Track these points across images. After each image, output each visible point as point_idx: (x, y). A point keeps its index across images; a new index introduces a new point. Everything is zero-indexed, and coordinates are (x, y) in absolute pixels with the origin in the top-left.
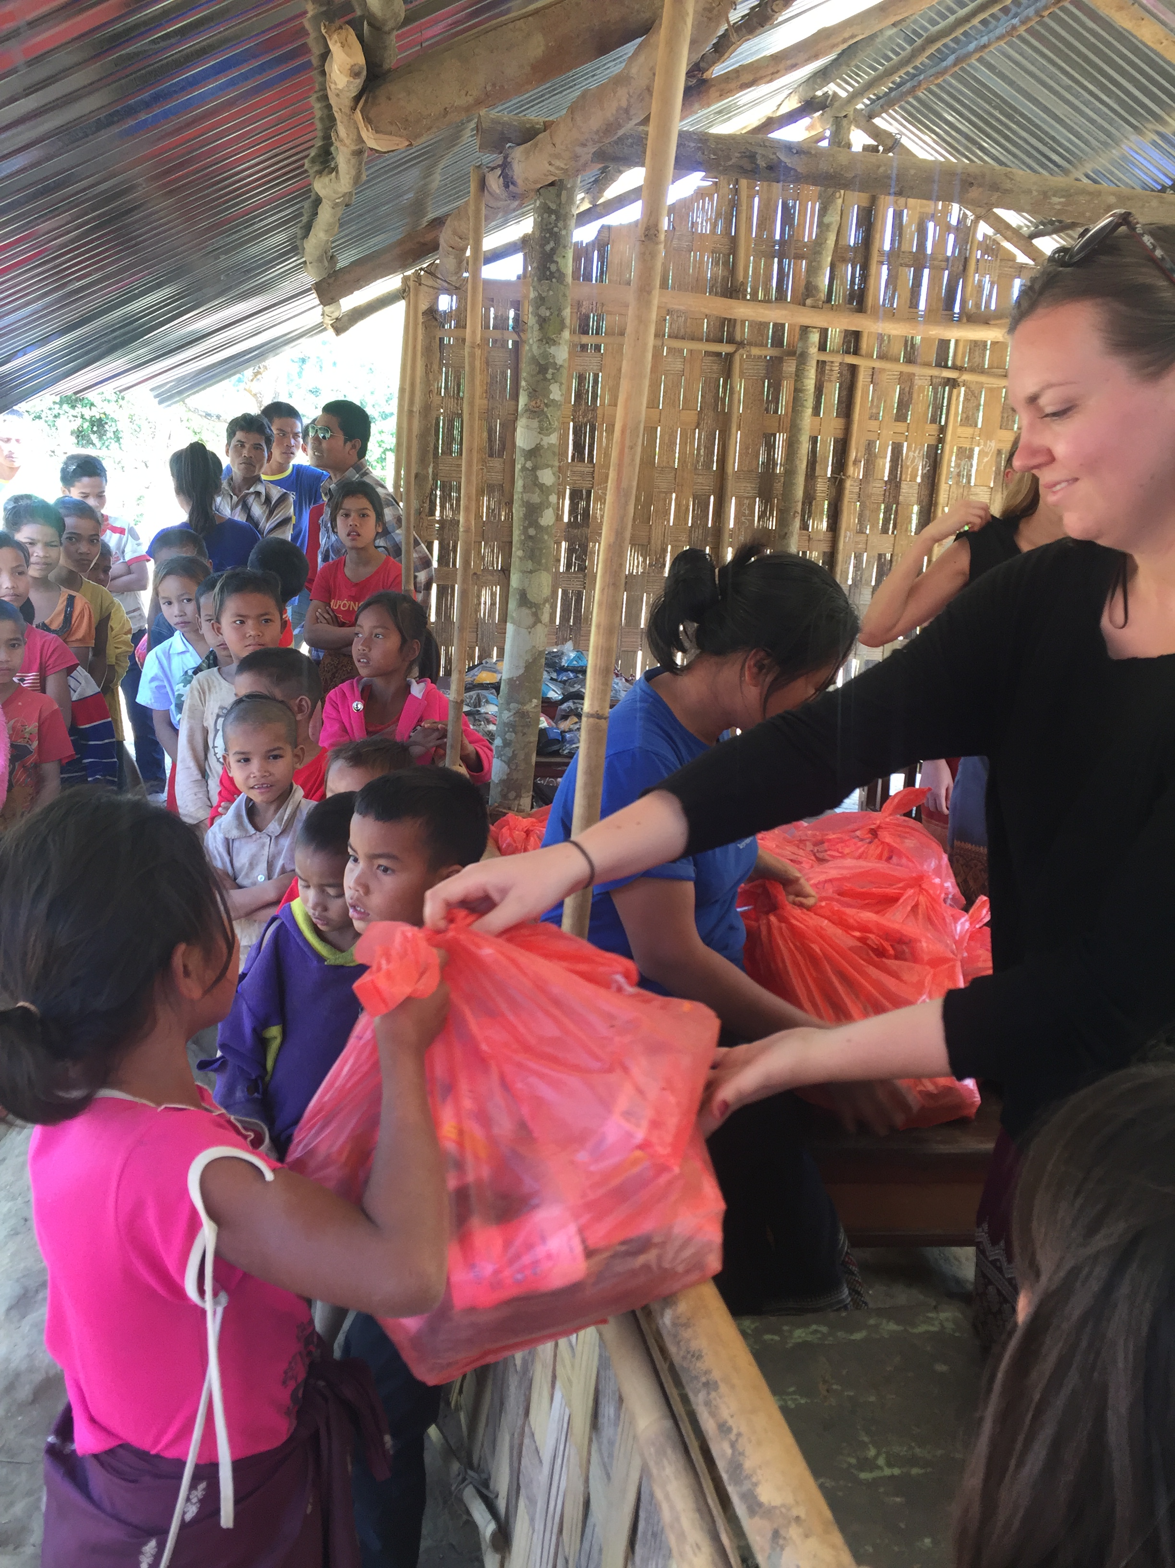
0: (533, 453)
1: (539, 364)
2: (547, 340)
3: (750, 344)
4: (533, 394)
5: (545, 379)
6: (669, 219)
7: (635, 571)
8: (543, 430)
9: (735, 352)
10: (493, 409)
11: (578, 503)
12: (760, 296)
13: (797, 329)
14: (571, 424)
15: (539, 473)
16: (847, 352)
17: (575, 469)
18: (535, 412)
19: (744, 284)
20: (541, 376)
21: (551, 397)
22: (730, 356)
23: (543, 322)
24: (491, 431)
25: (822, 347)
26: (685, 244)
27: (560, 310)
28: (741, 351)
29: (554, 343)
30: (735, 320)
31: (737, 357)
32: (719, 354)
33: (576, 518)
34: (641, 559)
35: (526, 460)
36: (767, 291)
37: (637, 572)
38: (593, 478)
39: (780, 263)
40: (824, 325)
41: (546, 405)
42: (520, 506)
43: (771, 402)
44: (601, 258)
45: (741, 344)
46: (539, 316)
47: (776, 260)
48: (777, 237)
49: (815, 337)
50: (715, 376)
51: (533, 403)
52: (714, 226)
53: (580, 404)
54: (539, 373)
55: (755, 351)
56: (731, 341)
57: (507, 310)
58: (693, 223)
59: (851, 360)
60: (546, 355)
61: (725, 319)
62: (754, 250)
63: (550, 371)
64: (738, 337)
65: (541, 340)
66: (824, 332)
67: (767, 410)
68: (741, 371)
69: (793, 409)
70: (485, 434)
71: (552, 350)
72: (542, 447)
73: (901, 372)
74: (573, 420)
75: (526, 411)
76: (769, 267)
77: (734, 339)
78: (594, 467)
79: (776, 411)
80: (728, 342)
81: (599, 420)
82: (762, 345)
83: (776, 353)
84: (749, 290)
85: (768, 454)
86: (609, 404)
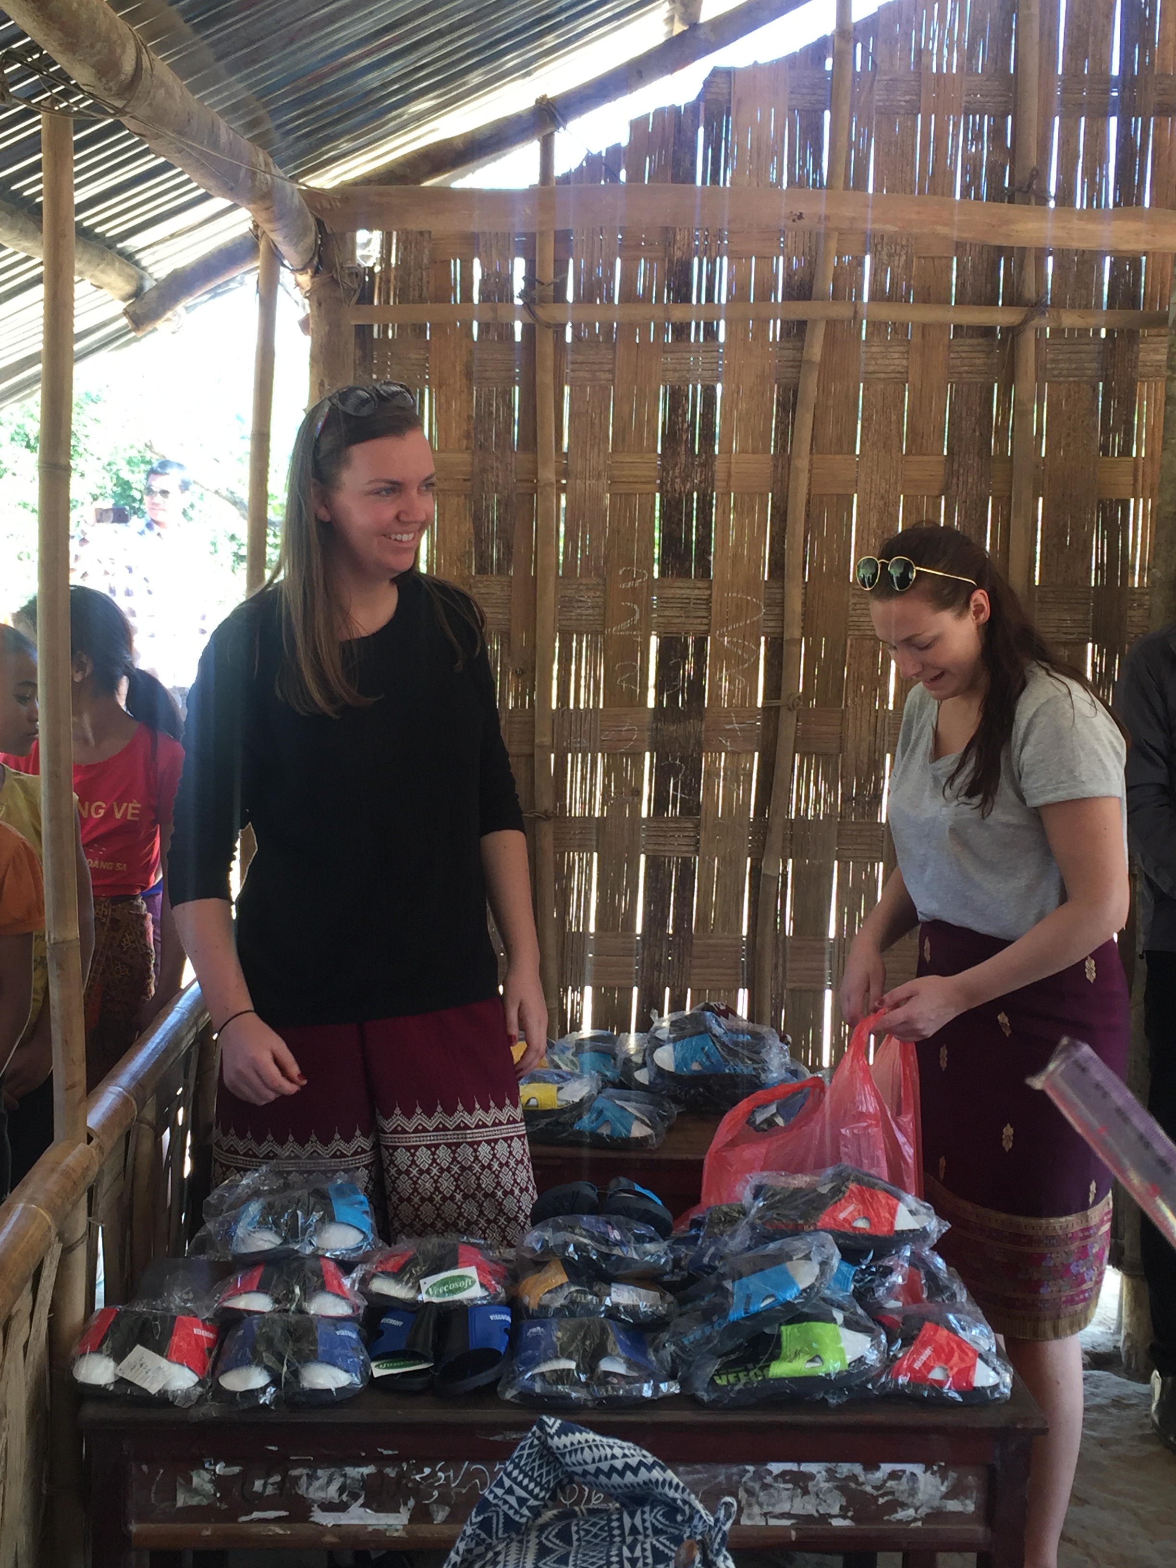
3: (1058, 304)
6: (865, 48)
7: (811, 813)
9: (1024, 322)
10: (483, 471)
11: (677, 668)
12: (1080, 202)
13: (1170, 263)
14: (658, 495)
17: (669, 593)
19: (1041, 173)
22: (1013, 332)
24: (478, 520)
26: (902, 99)
28: (1036, 322)
30: (1023, 250)
31: (1029, 336)
32: (987, 332)
33: (673, 699)
34: (822, 787)
36: (1094, 189)
37: (817, 815)
38: (709, 610)
39: (1124, 126)
43: (1115, 430)
44: (713, 141)
45: (1037, 306)
47: (1113, 121)
48: (1115, 71)
50: (980, 379)
52: (970, 56)
53: (676, 454)
55: (1070, 319)
56: (1013, 300)
57: (507, 259)
58: (919, 52)
61: (1000, 250)
62: (1063, 103)
64: (1030, 292)
67: (1105, 449)
68: (1040, 366)
69: (1165, 441)
70: (467, 527)
74: (661, 488)
76: (1097, 137)
77: (1020, 295)
78: (710, 588)
79: (1126, 451)
80: (1010, 302)
81: (719, 484)
82: (1087, 306)
83: (1122, 317)
84: (1053, 190)
85: (1112, 546)
86: (743, 451)
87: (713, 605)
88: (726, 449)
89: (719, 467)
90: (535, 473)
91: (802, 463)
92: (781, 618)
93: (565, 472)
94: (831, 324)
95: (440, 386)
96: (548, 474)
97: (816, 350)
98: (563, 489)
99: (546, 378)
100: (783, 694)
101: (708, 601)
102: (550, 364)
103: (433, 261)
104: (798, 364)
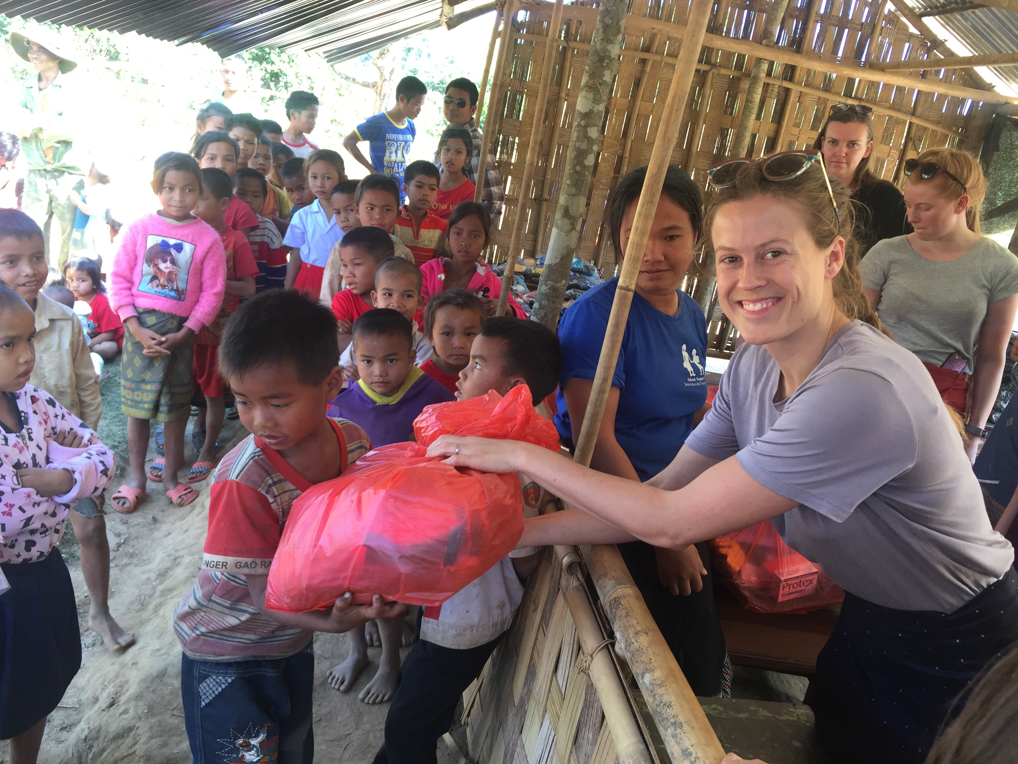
0: (588, 116)
1: (600, 56)
2: (607, 40)
3: (720, 66)
4: (592, 75)
5: (602, 66)
8: (596, 101)
9: (710, 70)
12: (732, 35)
13: (754, 60)
15: (589, 129)
16: (785, 79)
18: (592, 88)
19: (722, 25)
20: (599, 64)
21: (604, 79)
22: (706, 73)
23: (606, 27)
25: (769, 74)
27: (618, 21)
28: (713, 70)
29: (611, 42)
30: (713, 49)
31: (710, 74)
35: (581, 120)
36: (737, 32)
39: (749, 14)
40: (771, 58)
41: (600, 84)
42: (573, 150)
43: (729, 107)
45: (714, 66)
46: (604, 23)
47: (746, 11)
49: (765, 67)
51: (591, 82)
54: (599, 61)
55: (723, 71)
56: (708, 62)
59: (786, 84)
60: (605, 50)
61: (707, 47)
62: (732, 3)
63: (606, 61)
64: (713, 61)
65: (603, 39)
66: (771, 63)
67: (725, 113)
68: (712, 84)
69: (743, 113)
71: (609, 47)
72: (593, 112)
73: (819, 97)
75: (586, 86)
76: (740, 15)
77: (710, 62)
79: (731, 114)
80: (705, 63)
81: (612, 106)
82: (728, 68)
83: (737, 74)
84: (725, 30)
85: (722, 142)
86: (621, 97)
87: (605, 143)
88: (616, 95)
89: (613, 101)
90: (559, 93)
91: (638, 103)
92: (624, 150)
93: (568, 95)
94: (654, 61)
95: (535, 61)
96: (563, 95)
97: (648, 69)
98: (566, 100)
99: (568, 65)
100: (621, 173)
101: (603, 141)
102: (569, 60)
103: (539, 21)
104: (642, 72)
